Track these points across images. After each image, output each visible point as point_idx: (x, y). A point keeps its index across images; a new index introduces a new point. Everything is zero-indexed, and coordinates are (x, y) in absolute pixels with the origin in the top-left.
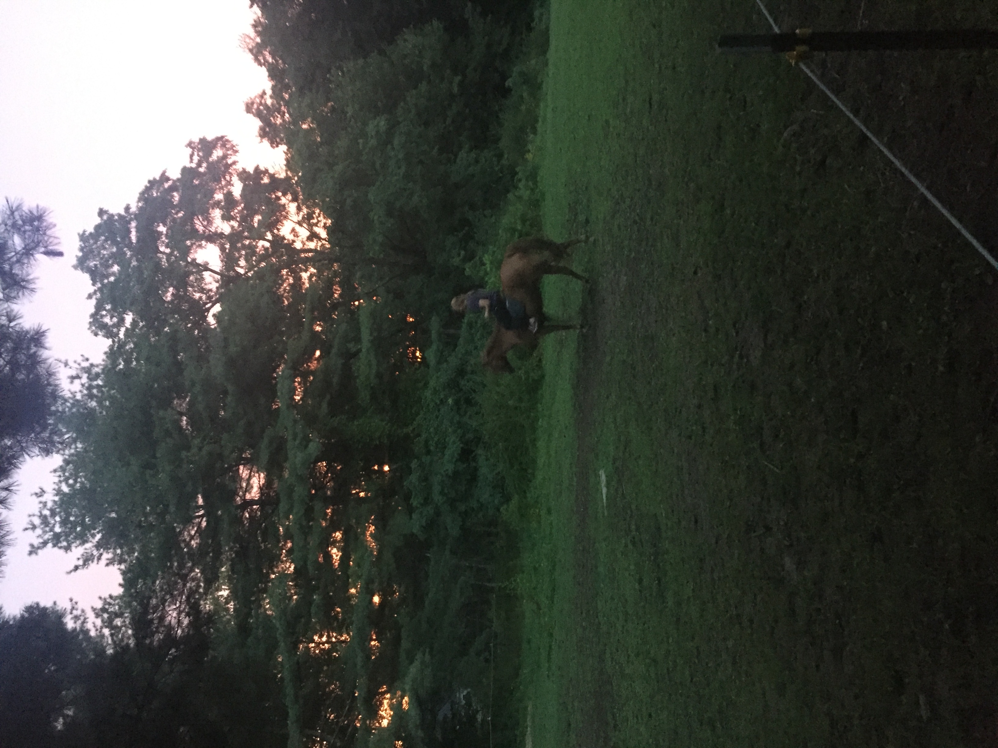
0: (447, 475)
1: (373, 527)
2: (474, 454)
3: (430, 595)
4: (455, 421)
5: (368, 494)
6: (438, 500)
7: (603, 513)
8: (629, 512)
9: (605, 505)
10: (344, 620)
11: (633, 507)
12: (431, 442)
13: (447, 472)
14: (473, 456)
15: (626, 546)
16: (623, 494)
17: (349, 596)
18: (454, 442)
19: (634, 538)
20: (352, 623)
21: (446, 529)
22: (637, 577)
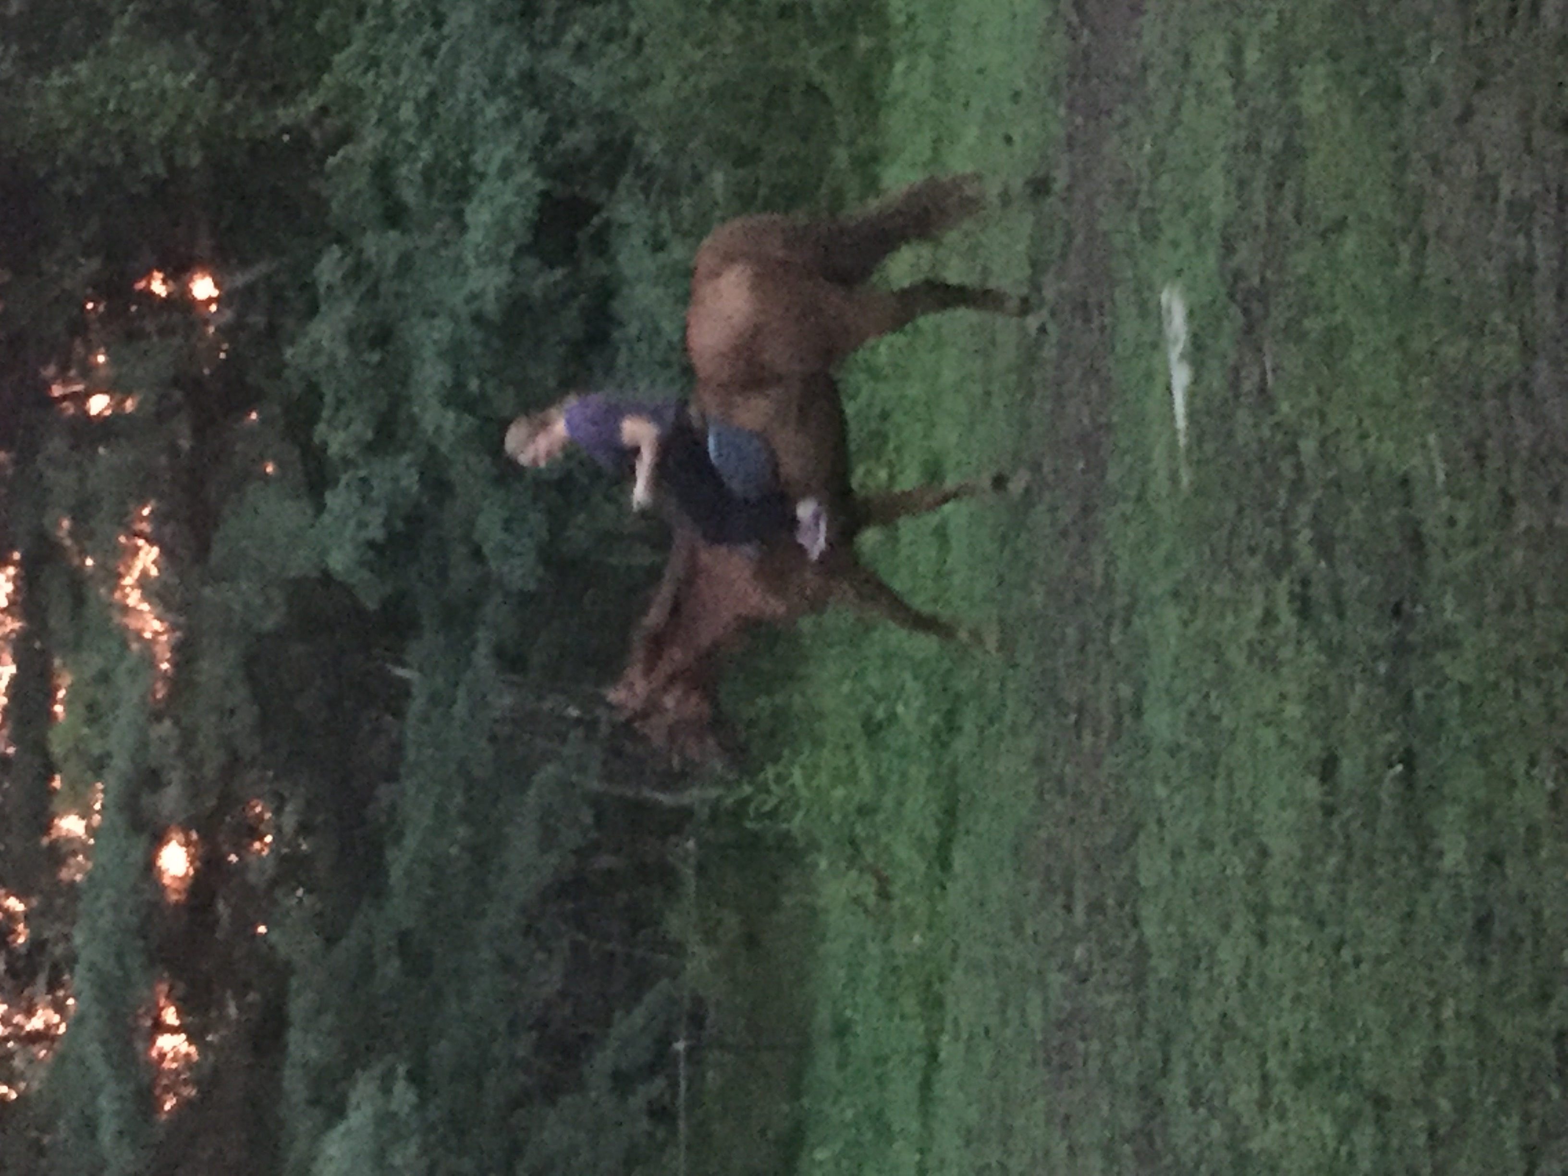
0: (478, 319)
1: (155, 551)
2: (596, 220)
3: (411, 842)
4: (512, 73)
5: (123, 401)
6: (438, 428)
7: (1174, 478)
8: (1286, 467)
9: (1182, 441)
10: (37, 945)
11: (1308, 447)
12: (404, 170)
13: (475, 306)
14: (590, 230)
15: (1269, 618)
16: (1262, 389)
17: (54, 846)
18: (506, 171)
19: (1305, 583)
20: (72, 960)
21: (477, 554)
22: (1316, 748)
